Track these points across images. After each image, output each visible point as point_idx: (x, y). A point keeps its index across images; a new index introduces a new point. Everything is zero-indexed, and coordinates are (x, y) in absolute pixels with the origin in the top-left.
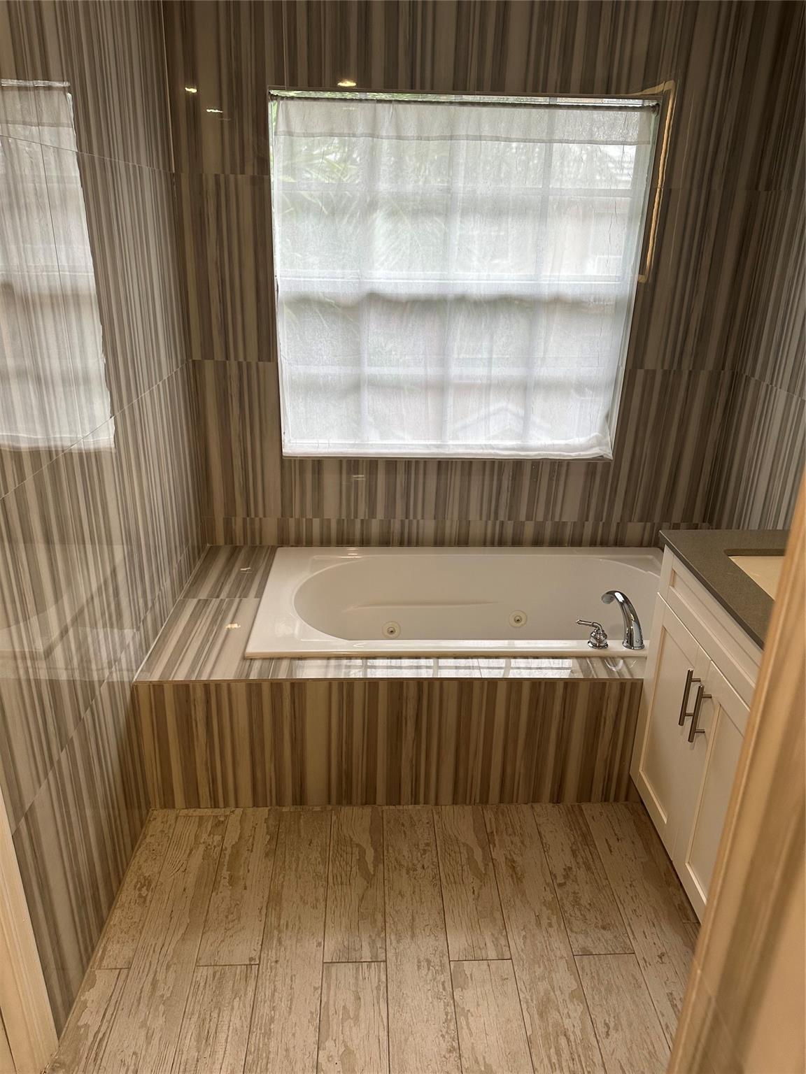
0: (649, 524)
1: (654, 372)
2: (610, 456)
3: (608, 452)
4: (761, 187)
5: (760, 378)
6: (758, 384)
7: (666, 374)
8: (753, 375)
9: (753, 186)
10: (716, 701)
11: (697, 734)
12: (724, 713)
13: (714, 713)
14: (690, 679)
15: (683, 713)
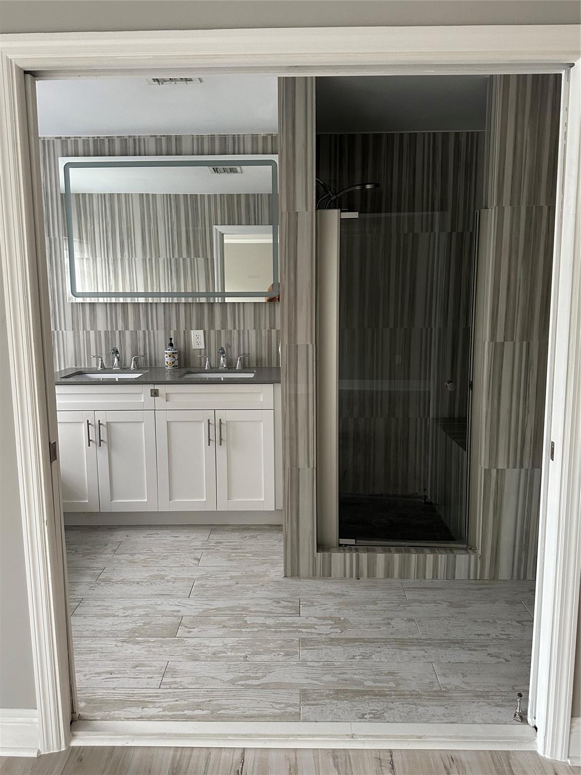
10: (105, 424)
11: (102, 442)
12: (112, 424)
13: (105, 429)
14: (88, 424)
15: (89, 441)
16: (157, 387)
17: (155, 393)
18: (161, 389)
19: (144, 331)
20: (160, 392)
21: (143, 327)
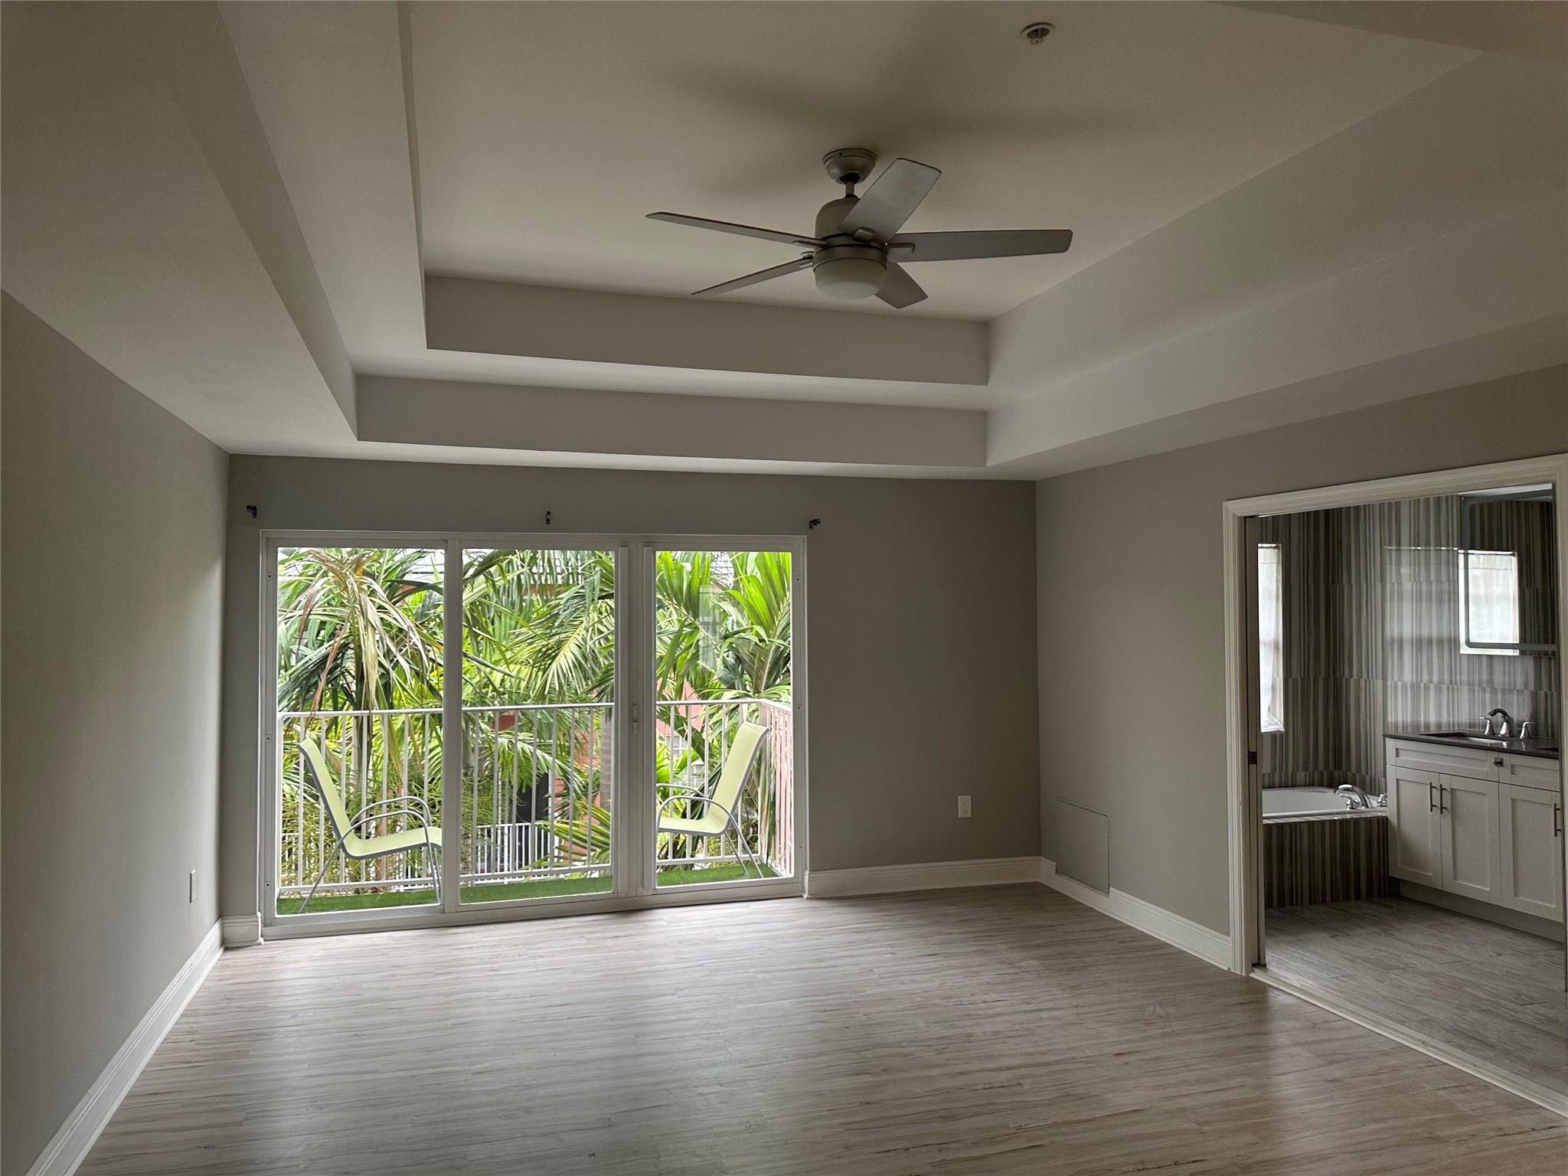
0: (1308, 773)
1: (1297, 679)
2: (1283, 730)
3: (1280, 727)
4: (1330, 583)
5: (1358, 676)
6: (1358, 682)
7: (1303, 680)
8: (1351, 676)
9: (1327, 583)
10: (1449, 789)
11: (1444, 810)
12: (1457, 792)
13: (1449, 796)
14: (1432, 787)
15: (1432, 806)
16: (1502, 755)
17: (1499, 763)
18: (1507, 758)
19: (1546, 694)
20: (1504, 762)
21: (1545, 688)
